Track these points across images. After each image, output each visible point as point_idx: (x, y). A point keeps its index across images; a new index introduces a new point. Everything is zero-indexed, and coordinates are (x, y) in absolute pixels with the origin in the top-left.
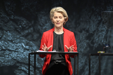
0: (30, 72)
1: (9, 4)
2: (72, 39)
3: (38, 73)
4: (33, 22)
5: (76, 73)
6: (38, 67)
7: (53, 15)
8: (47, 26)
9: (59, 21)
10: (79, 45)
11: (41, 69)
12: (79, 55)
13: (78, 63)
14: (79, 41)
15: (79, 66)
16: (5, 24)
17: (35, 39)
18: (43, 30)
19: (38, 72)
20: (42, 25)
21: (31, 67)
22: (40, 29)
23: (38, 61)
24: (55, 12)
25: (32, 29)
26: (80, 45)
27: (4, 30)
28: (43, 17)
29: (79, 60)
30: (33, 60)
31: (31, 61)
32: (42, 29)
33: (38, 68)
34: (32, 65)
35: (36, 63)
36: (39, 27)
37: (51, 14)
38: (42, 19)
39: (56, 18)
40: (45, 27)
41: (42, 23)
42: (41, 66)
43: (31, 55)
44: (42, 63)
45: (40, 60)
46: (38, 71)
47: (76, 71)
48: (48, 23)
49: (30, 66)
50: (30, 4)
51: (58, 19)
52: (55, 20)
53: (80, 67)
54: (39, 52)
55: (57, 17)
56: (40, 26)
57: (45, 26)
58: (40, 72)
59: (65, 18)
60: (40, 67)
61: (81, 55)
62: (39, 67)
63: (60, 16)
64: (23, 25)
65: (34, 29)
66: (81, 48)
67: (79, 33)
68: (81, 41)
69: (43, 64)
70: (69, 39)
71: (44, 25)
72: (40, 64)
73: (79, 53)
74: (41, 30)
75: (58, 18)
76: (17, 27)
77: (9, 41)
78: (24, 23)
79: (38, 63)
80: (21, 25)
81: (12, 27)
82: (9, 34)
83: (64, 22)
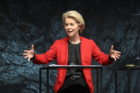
0: (42, 92)
1: (14, 7)
4: (44, 29)
6: (51, 85)
8: (61, 33)
9: (70, 29)
16: (10, 32)
18: (57, 39)
20: (55, 32)
22: (53, 37)
23: (51, 78)
24: (66, 17)
25: (43, 37)
27: (8, 39)
28: (57, 23)
29: (103, 76)
32: (55, 37)
33: (52, 87)
34: (44, 83)
35: (49, 80)
36: (52, 35)
38: (56, 25)
39: (67, 25)
40: (59, 35)
41: (55, 30)
43: (42, 70)
45: (53, 76)
46: (51, 90)
48: (63, 30)
49: (42, 85)
50: (40, 6)
54: (53, 66)
56: (54, 33)
57: (59, 34)
60: (54, 85)
61: (105, 69)
62: (52, 85)
63: (71, 23)
64: (31, 33)
65: (45, 38)
72: (54, 82)
73: (103, 67)
74: (54, 38)
75: (69, 25)
76: (24, 35)
77: (14, 52)
78: (32, 31)
79: (52, 80)
80: (29, 33)
81: (17, 35)
82: (14, 44)
83: (80, 30)
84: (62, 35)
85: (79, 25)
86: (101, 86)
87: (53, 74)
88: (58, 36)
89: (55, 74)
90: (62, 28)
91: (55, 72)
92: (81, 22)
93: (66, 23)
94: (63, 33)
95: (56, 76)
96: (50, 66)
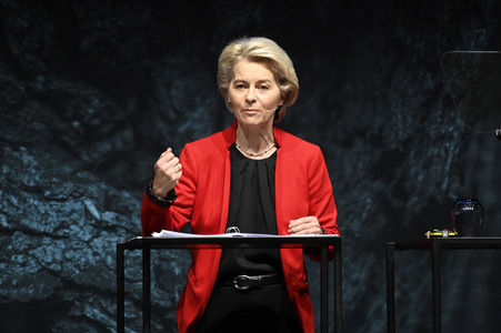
0: (126, 328)
1: (26, 25)
4: (132, 105)
6: (158, 304)
7: (231, 75)
8: (195, 120)
11: (171, 316)
15: (345, 296)
16: (9, 117)
18: (177, 140)
19: (159, 327)
20: (172, 115)
21: (128, 306)
22: (164, 133)
23: (157, 279)
24: (240, 57)
25: (128, 134)
26: (346, 206)
27: (4, 140)
28: (178, 82)
30: (135, 275)
31: (129, 280)
32: (173, 134)
34: (132, 299)
36: (161, 125)
37: (223, 66)
38: (174, 92)
40: (187, 124)
41: (173, 106)
42: (173, 299)
43: (126, 251)
44: (177, 287)
45: (165, 272)
46: (159, 323)
47: (331, 319)
48: (200, 109)
49: (126, 303)
50: (120, 23)
51: (252, 93)
52: (238, 96)
53: (348, 303)
54: (165, 236)
55: (245, 85)
56: (166, 119)
57: (185, 121)
58: (167, 325)
59: (286, 87)
60: (169, 304)
61: (349, 248)
62: (162, 303)
64: (86, 118)
65: (137, 136)
66: (350, 217)
67: (338, 150)
68: (347, 185)
71: (181, 117)
72: (169, 293)
73: (344, 239)
74: (169, 138)
76: (62, 126)
77: (27, 189)
78: (91, 111)
79: (160, 286)
80: (80, 119)
81: (37, 126)
82: (27, 159)
84: (196, 126)
86: (338, 308)
87: (165, 266)
88: (182, 129)
89: (173, 264)
91: (174, 259)
94: (200, 120)
95: (177, 271)
96: (156, 235)
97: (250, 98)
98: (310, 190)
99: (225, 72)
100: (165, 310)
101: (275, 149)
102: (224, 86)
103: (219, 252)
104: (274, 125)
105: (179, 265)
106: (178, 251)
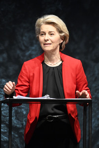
0: (2, 136)
2: (78, 74)
3: (17, 138)
4: (7, 43)
5: (87, 138)
6: (16, 126)
8: (33, 50)
9: (48, 40)
10: (94, 85)
11: (22, 131)
12: (93, 104)
13: (90, 119)
14: (93, 79)
15: (94, 125)
17: (11, 74)
18: (25, 58)
19: (17, 136)
20: (23, 48)
21: (4, 127)
22: (20, 55)
23: (16, 116)
24: (42, 23)
25: (5, 55)
26: (96, 87)
28: (26, 34)
29: (93, 114)
30: (7, 114)
31: (4, 116)
32: (24, 56)
33: (17, 129)
34: (6, 124)
35: (13, 119)
36: (18, 52)
37: (37, 28)
38: (24, 38)
40: (30, 52)
41: (24, 44)
42: (23, 124)
43: (2, 104)
44: (24, 119)
45: (19, 113)
46: (17, 134)
47: (87, 134)
48: (35, 46)
49: (2, 125)
53: (95, 127)
54: (18, 98)
55: (44, 34)
56: (21, 50)
57: (29, 50)
58: (20, 135)
60: (21, 126)
61: (96, 104)
62: (18, 126)
63: (51, 31)
65: (9, 56)
66: (97, 91)
67: (92, 64)
68: (96, 78)
69: (25, 122)
70: (73, 74)
71: (27, 49)
72: (21, 121)
73: (93, 101)
74: (22, 57)
75: (47, 34)
79: (17, 119)
83: (62, 43)
84: (34, 53)
85: (60, 36)
86: (90, 129)
87: (19, 110)
88: (27, 54)
89: (23, 110)
90: (34, 42)
91: (23, 108)
92: (64, 31)
93: (41, 31)
94: (35, 50)
95: (24, 113)
96: (15, 97)
97: (46, 39)
98: (77, 79)
99: (37, 30)
100: (19, 129)
101: (61, 62)
102: (37, 36)
103: (39, 105)
104: (60, 51)
105: (25, 110)
106: (25, 104)
